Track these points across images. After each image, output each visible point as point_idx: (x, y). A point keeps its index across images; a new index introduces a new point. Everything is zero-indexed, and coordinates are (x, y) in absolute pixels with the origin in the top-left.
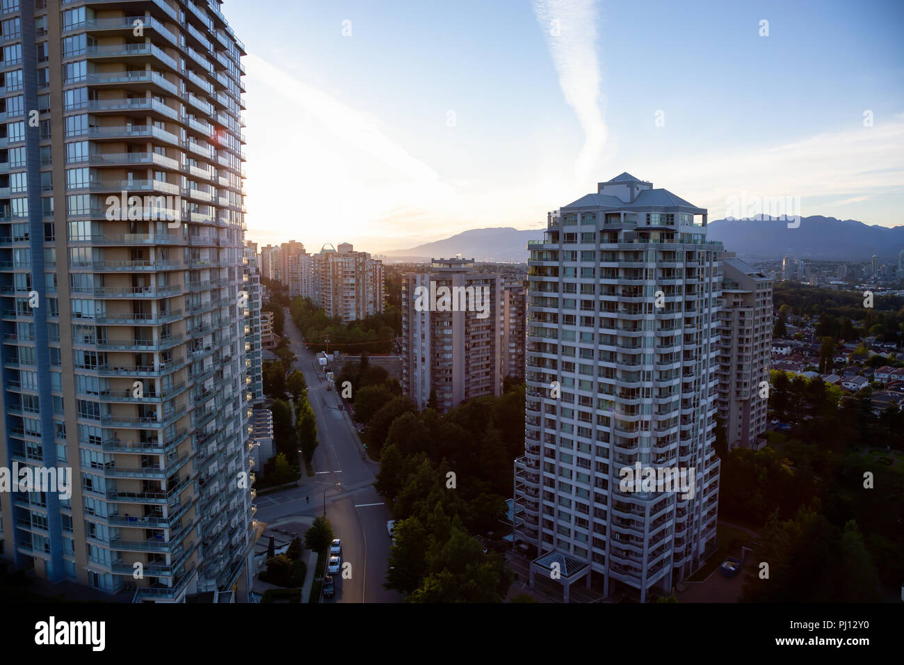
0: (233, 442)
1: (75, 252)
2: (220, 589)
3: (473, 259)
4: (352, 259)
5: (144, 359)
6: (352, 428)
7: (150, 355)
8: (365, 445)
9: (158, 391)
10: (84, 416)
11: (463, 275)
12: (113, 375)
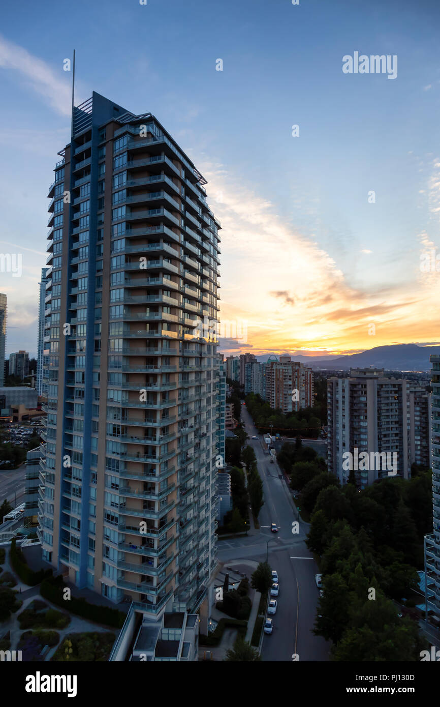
0: (204, 496)
1: (112, 359)
2: (189, 611)
3: (383, 369)
4: (290, 367)
5: (150, 432)
6: (288, 494)
7: (154, 430)
8: (298, 508)
9: (158, 455)
10: (110, 469)
11: (375, 381)
12: (129, 441)
